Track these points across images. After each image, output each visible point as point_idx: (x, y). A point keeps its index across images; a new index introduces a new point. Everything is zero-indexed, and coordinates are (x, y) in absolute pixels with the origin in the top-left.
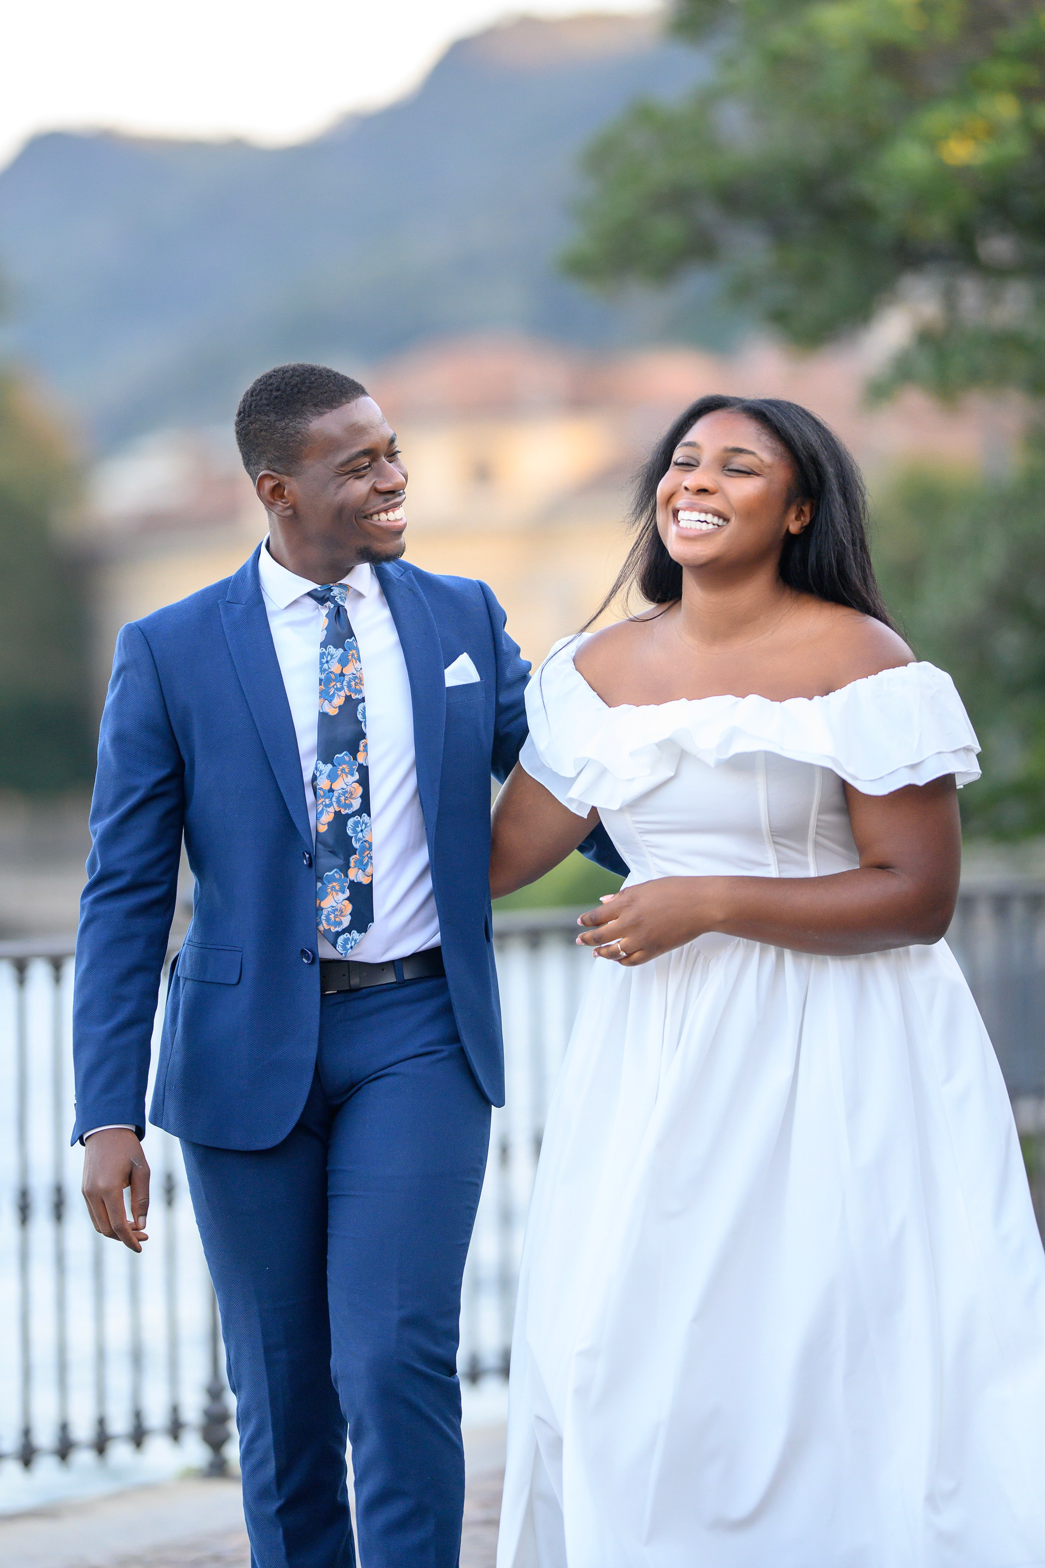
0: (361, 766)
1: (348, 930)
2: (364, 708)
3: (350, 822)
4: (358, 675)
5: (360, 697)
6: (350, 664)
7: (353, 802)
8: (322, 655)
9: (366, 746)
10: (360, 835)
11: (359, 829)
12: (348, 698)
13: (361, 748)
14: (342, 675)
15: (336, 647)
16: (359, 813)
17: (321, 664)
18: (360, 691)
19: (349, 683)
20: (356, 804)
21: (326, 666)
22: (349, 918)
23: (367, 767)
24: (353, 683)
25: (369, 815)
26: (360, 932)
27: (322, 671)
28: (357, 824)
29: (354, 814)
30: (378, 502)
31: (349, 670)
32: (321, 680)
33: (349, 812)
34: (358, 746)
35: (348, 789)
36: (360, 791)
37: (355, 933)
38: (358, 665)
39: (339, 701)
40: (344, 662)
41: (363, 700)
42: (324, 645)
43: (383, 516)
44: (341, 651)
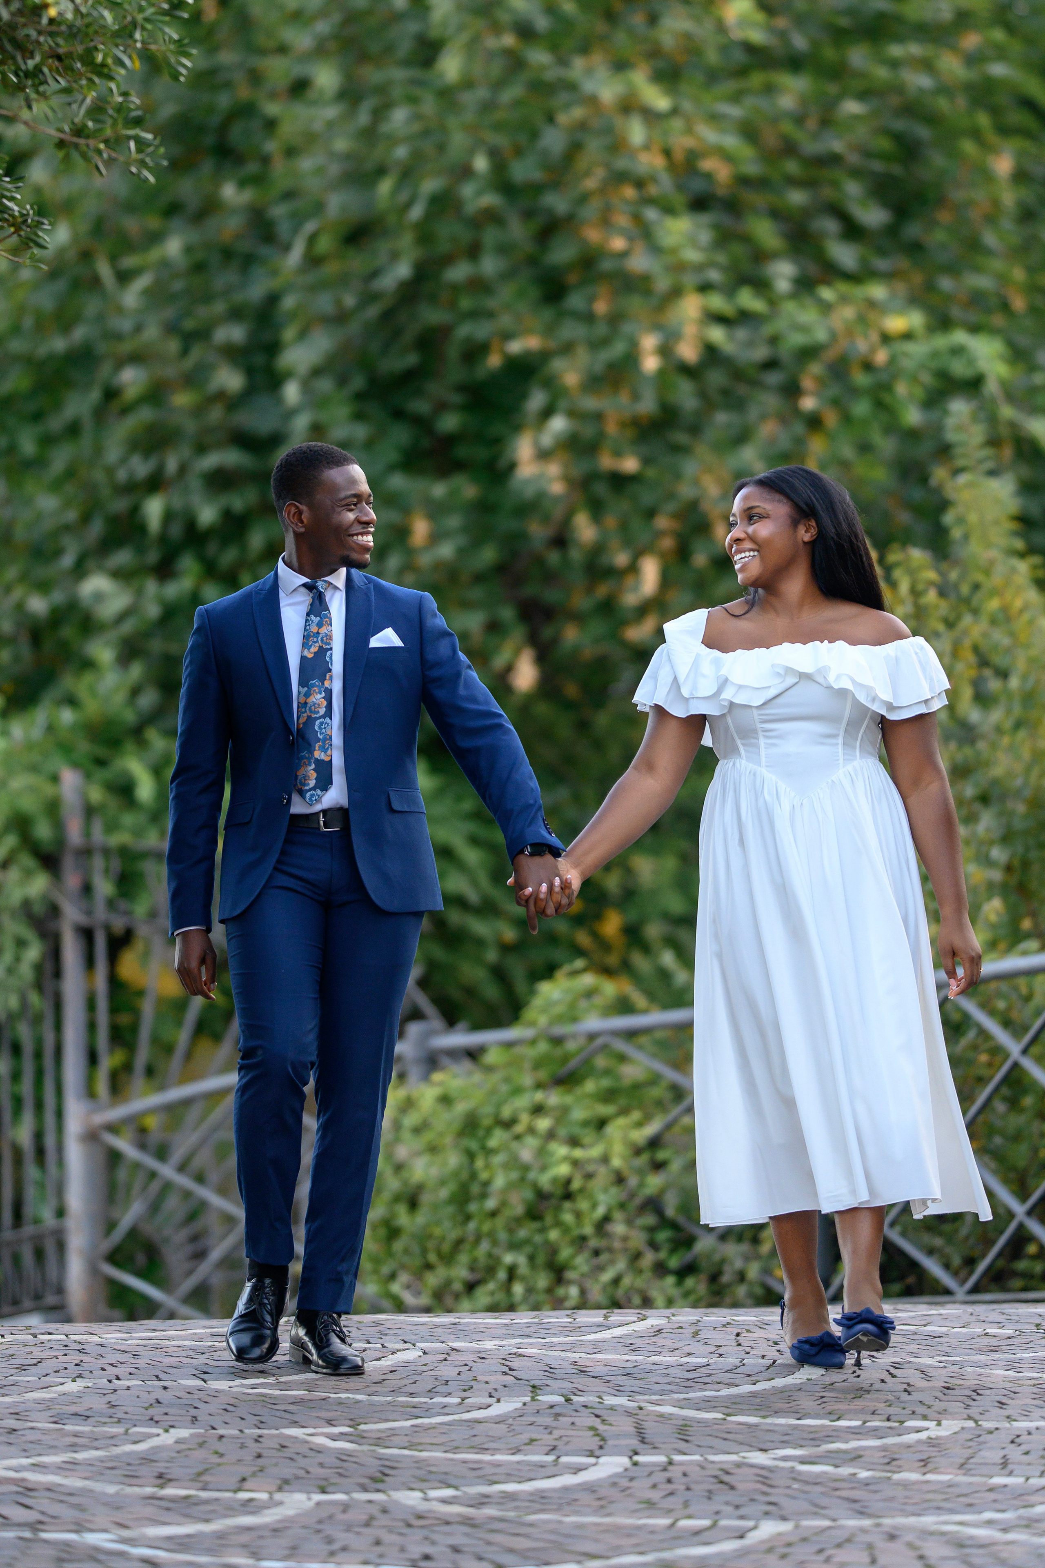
0: (327, 688)
1: (314, 789)
2: (332, 654)
3: (318, 722)
4: (329, 634)
5: (328, 647)
6: (324, 627)
7: (320, 710)
8: (307, 621)
9: (331, 677)
10: (324, 731)
11: (323, 727)
12: (321, 647)
13: (328, 678)
14: (318, 633)
15: (316, 616)
16: (323, 717)
17: (306, 626)
18: (329, 644)
19: (322, 639)
20: (322, 711)
21: (308, 627)
22: (314, 781)
23: (331, 690)
24: (325, 639)
25: (331, 719)
26: (322, 791)
27: (305, 630)
28: (322, 723)
29: (320, 718)
30: (358, 528)
31: (323, 630)
32: (304, 636)
33: (317, 716)
34: (326, 676)
35: (317, 702)
36: (325, 703)
37: (318, 792)
38: (329, 628)
39: (314, 649)
40: (320, 625)
41: (331, 649)
42: (308, 614)
43: (360, 537)
44: (318, 618)
